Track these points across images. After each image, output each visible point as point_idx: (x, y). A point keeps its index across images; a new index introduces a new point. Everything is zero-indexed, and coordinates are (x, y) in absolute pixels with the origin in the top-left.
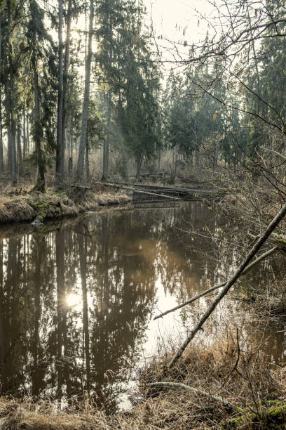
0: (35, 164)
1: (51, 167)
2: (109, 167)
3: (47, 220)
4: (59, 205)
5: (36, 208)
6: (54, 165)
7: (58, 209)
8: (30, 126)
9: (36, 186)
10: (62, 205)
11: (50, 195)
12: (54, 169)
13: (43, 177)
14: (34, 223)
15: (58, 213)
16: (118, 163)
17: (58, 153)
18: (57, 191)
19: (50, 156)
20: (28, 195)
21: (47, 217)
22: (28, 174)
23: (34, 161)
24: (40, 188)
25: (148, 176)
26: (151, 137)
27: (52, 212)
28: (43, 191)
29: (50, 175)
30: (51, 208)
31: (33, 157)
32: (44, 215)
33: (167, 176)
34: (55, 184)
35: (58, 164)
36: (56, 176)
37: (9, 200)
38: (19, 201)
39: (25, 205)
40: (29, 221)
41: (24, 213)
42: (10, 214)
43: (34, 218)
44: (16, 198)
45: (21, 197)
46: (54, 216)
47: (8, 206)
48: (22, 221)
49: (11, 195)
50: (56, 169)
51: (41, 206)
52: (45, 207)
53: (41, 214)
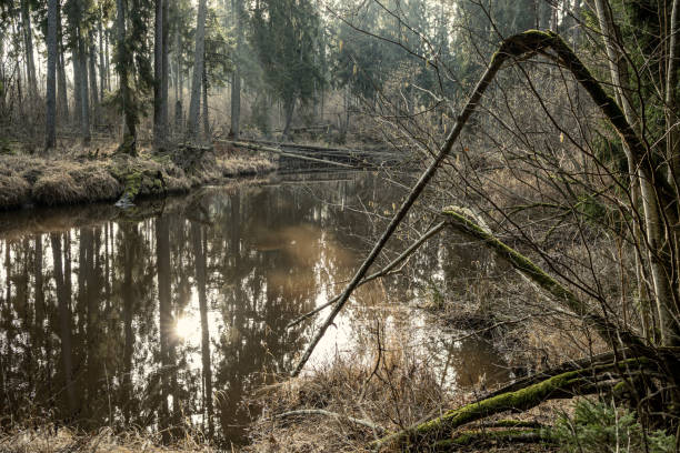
0: (120, 111)
1: (146, 115)
2: (242, 117)
3: (139, 199)
4: (159, 175)
5: (122, 181)
6: (150, 111)
7: (159, 182)
8: (111, 48)
9: (122, 146)
10: (164, 175)
11: (145, 160)
12: (151, 119)
13: (133, 132)
14: (119, 204)
15: (157, 187)
16: (255, 110)
17: (157, 94)
18: (156, 154)
19: (144, 98)
20: (110, 160)
21: (140, 193)
22: (109, 127)
23: (118, 106)
24: (129, 149)
25: (304, 130)
26: (308, 70)
27: (148, 187)
28: (134, 154)
29: (145, 127)
30: (147, 181)
31: (116, 99)
32: (136, 191)
33: (334, 132)
34: (155, 142)
35: (157, 111)
36: (155, 130)
37: (77, 167)
38: (95, 169)
39: (104, 176)
40: (112, 201)
41: (103, 188)
42: (79, 189)
43: (119, 196)
44: (89, 164)
45: (98, 163)
46: (152, 193)
47: (77, 178)
48: (99, 201)
49: (81, 159)
50: (155, 116)
51: (130, 176)
52: (136, 179)
53: (130, 189)
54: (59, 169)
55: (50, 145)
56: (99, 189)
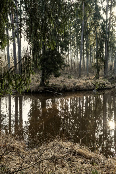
1: (102, 69)
3: (99, 90)
4: (104, 84)
5: (95, 85)
6: (103, 68)
7: (104, 86)
8: (95, 52)
9: (95, 77)
10: (105, 84)
11: (101, 80)
13: (98, 73)
14: (93, 91)
15: (103, 87)
17: (105, 64)
18: (104, 79)
19: (102, 65)
20: (92, 80)
21: (99, 89)
22: (94, 72)
23: (95, 67)
24: (97, 77)
27: (101, 87)
28: (98, 79)
29: (101, 72)
30: (101, 85)
31: (95, 65)
32: (98, 88)
34: (104, 76)
35: (105, 67)
36: (104, 73)
37: (85, 82)
38: (88, 82)
39: (91, 84)
40: (92, 90)
41: (90, 87)
42: (85, 87)
43: (94, 89)
44: (87, 81)
45: (89, 81)
46: (102, 89)
47: (84, 84)
48: (89, 90)
49: (86, 80)
50: (104, 70)
51: (96, 84)
52: (98, 85)
53: (96, 87)
54: (81, 82)
55: (79, 76)
56: (89, 87)
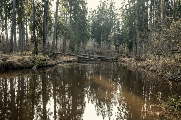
0: (33, 42)
1: (40, 43)
2: (66, 46)
3: (39, 67)
4: (45, 60)
5: (34, 62)
6: (42, 42)
7: (45, 62)
10: (47, 60)
11: (40, 56)
13: (36, 48)
14: (33, 69)
15: (45, 64)
16: (70, 45)
17: (44, 37)
18: (43, 55)
19: (40, 38)
20: (29, 56)
21: (39, 65)
24: (35, 52)
25: (82, 51)
26: (84, 34)
27: (42, 64)
28: (37, 54)
29: (40, 46)
30: (41, 62)
31: (31, 39)
32: (38, 65)
33: (91, 52)
35: (44, 42)
36: (43, 48)
37: (19, 57)
38: (25, 58)
39: (28, 60)
40: (30, 68)
41: (28, 64)
42: (20, 64)
43: (32, 66)
44: (22, 57)
45: (26, 56)
46: (43, 66)
47: (19, 60)
48: (26, 68)
49: (21, 55)
50: (43, 44)
51: (36, 60)
52: (38, 61)
53: (36, 64)
54: (14, 58)
55: (11, 51)
56: (26, 64)
